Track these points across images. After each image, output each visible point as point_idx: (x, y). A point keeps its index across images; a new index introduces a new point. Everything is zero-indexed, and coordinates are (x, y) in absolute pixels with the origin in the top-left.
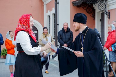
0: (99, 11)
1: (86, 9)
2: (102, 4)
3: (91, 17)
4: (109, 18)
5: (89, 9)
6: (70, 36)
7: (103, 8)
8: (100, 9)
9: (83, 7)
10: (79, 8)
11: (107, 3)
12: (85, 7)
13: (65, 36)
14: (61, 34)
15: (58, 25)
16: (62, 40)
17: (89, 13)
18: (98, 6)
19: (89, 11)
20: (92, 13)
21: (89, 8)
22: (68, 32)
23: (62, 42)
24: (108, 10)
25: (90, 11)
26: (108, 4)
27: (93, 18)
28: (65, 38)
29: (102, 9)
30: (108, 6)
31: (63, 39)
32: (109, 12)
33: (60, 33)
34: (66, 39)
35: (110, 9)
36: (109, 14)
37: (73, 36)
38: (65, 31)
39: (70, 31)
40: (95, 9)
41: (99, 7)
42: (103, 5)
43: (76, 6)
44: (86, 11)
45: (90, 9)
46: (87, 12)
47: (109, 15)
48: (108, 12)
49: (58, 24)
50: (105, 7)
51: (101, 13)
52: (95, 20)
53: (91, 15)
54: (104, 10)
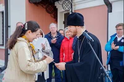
0: (63, 10)
1: (46, 8)
2: (67, 2)
3: (53, 18)
5: (49, 8)
7: (68, 7)
8: (64, 8)
9: (42, 5)
10: (37, 6)
11: (73, 1)
12: (45, 5)
15: (10, 27)
17: (49, 13)
18: (62, 4)
19: (49, 10)
20: (54, 13)
21: (50, 6)
24: (75, 11)
25: (51, 10)
26: (74, 3)
27: (55, 20)
29: (67, 9)
30: (74, 5)
35: (76, 9)
41: (64, 5)
42: (68, 4)
43: (34, 3)
44: (46, 10)
45: (51, 8)
46: (47, 12)
49: (9, 25)
50: (70, 6)
51: (65, 14)
52: (57, 22)
53: (52, 15)
54: (69, 10)
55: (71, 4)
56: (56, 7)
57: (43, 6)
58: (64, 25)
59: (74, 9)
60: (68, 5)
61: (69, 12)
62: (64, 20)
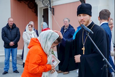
0: (43, 6)
1: (28, 4)
3: (34, 13)
4: (54, 14)
5: (30, 4)
6: (17, 33)
7: (47, 3)
8: (44, 4)
9: (24, 1)
10: (21, 2)
12: (27, 2)
13: (11, 33)
14: (5, 31)
16: (7, 38)
17: (31, 9)
18: (42, 1)
19: (31, 6)
20: (34, 9)
21: (31, 3)
22: (14, 28)
23: (7, 40)
24: (52, 6)
25: (32, 6)
27: (35, 14)
28: (10, 35)
29: (46, 5)
30: (52, 2)
31: (9, 37)
32: (54, 8)
33: (5, 29)
34: (12, 37)
35: (54, 5)
36: (53, 10)
37: (19, 33)
38: (10, 28)
39: (16, 28)
40: (37, 4)
41: (44, 2)
44: (28, 6)
45: (32, 4)
46: (29, 8)
47: (54, 12)
48: (52, 8)
50: (49, 3)
51: (44, 9)
52: (37, 16)
53: (33, 10)
54: (48, 6)
55: (50, 1)
56: (36, 3)
57: (25, 3)
58: (43, 18)
59: (52, 5)
60: (47, 2)
61: (48, 7)
62: (43, 15)
